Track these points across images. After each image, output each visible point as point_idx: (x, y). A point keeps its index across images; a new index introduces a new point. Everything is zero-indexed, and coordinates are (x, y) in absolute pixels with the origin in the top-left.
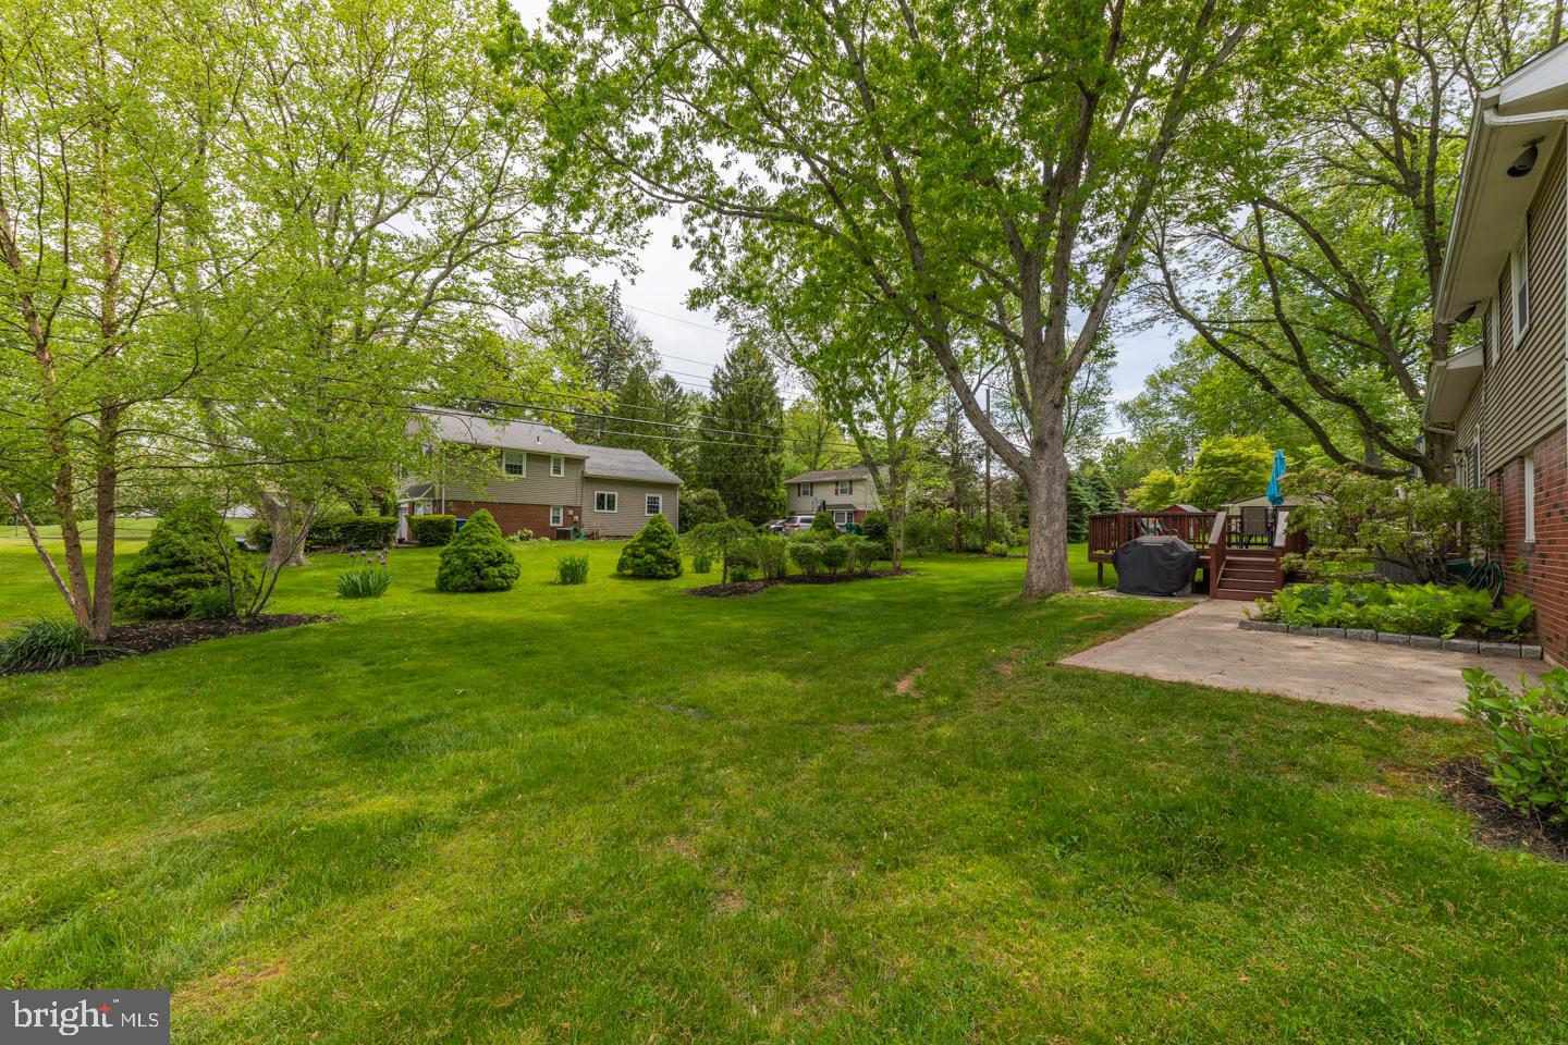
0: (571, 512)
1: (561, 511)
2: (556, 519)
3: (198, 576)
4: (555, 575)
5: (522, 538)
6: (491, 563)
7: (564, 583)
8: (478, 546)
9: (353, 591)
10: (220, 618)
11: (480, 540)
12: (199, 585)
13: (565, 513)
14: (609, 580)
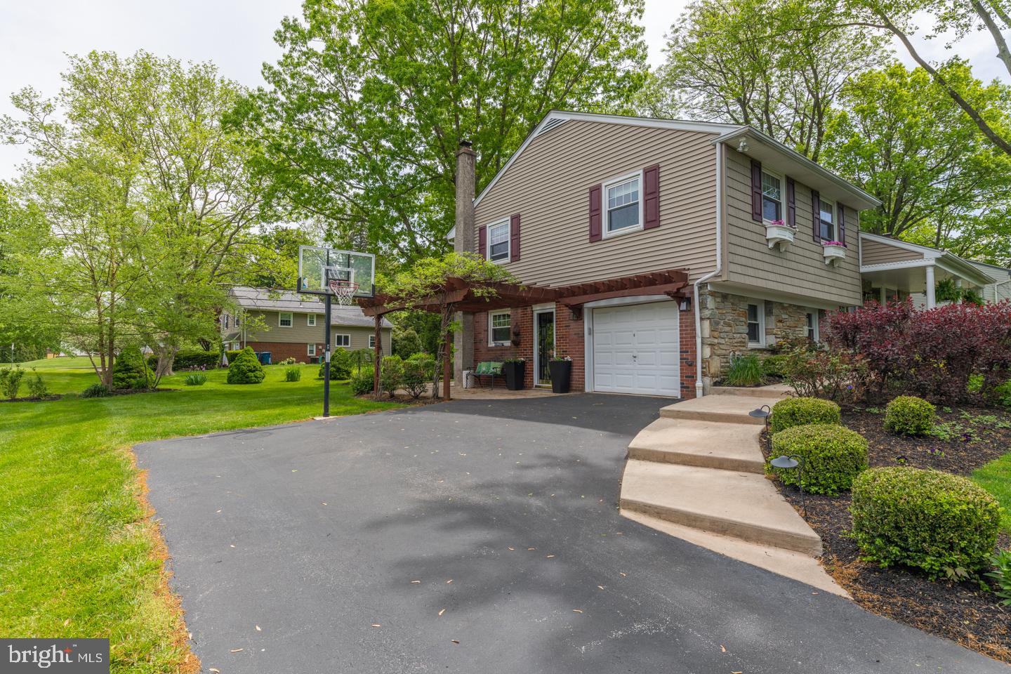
0: (320, 347)
1: (315, 347)
2: (311, 351)
3: (134, 374)
4: (284, 378)
5: (289, 363)
6: (250, 371)
7: (288, 381)
8: (245, 363)
9: (190, 383)
10: (143, 388)
11: (246, 360)
12: (134, 378)
13: (317, 348)
14: (315, 381)
